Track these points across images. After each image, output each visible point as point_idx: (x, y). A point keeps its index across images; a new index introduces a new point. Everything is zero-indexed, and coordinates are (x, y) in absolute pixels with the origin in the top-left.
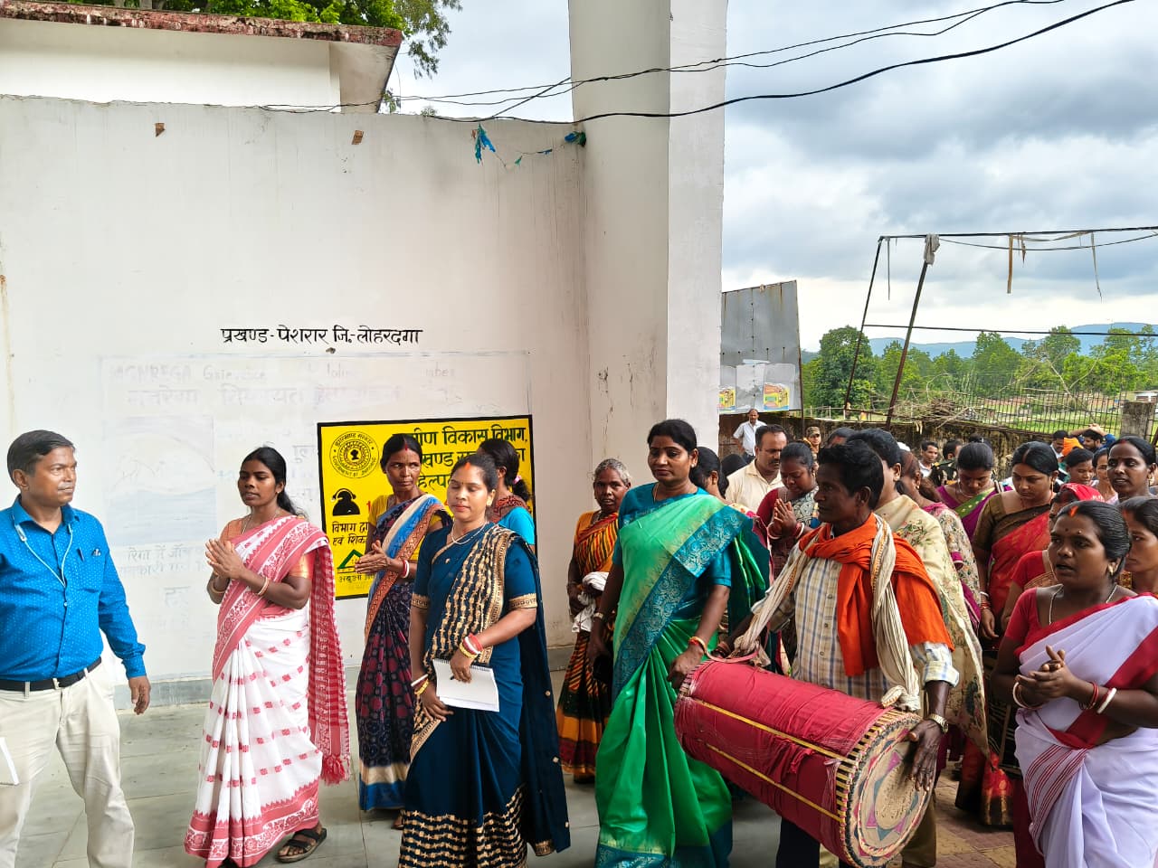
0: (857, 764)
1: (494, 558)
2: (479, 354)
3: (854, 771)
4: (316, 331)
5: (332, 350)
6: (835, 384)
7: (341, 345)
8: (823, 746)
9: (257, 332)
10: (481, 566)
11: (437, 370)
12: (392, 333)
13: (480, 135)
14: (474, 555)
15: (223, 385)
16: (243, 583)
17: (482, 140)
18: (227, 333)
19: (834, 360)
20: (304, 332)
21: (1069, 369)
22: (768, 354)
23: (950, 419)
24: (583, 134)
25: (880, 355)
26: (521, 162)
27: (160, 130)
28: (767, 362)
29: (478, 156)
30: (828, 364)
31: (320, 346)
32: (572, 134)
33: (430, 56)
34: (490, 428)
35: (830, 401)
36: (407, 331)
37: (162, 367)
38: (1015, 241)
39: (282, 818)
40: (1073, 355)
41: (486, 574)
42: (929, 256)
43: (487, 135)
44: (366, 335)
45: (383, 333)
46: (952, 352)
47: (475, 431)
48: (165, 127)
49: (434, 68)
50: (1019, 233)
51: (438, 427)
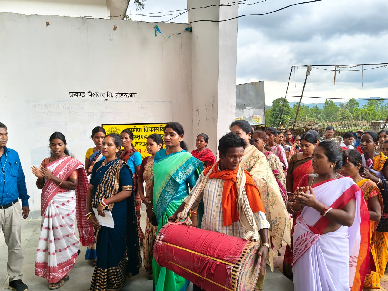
0: (240, 267)
1: (116, 171)
2: (156, 102)
3: (239, 270)
4: (101, 93)
5: (106, 100)
6: (277, 117)
7: (109, 98)
8: (225, 260)
9: (81, 94)
10: (111, 174)
11: (142, 107)
12: (126, 94)
13: (157, 27)
14: (109, 170)
15: (70, 111)
16: (52, 180)
17: (157, 29)
18: (71, 94)
19: (277, 109)
20: (97, 94)
21: (355, 112)
22: (255, 106)
23: (314, 128)
24: (191, 28)
25: (292, 107)
26: (170, 37)
27: (48, 24)
28: (254, 108)
29: (156, 34)
30: (275, 110)
31: (102, 99)
32: (187, 28)
33: (141, 3)
34: (159, 127)
35: (275, 123)
36: (132, 94)
37: (50, 105)
38: (337, 68)
39: (67, 267)
40: (356, 108)
41: (113, 177)
42: (308, 73)
43: (158, 27)
44: (118, 95)
45: (123, 94)
46: (316, 106)
47: (154, 128)
48: (50, 24)
49: (143, 7)
50: (338, 65)
51: (142, 126)
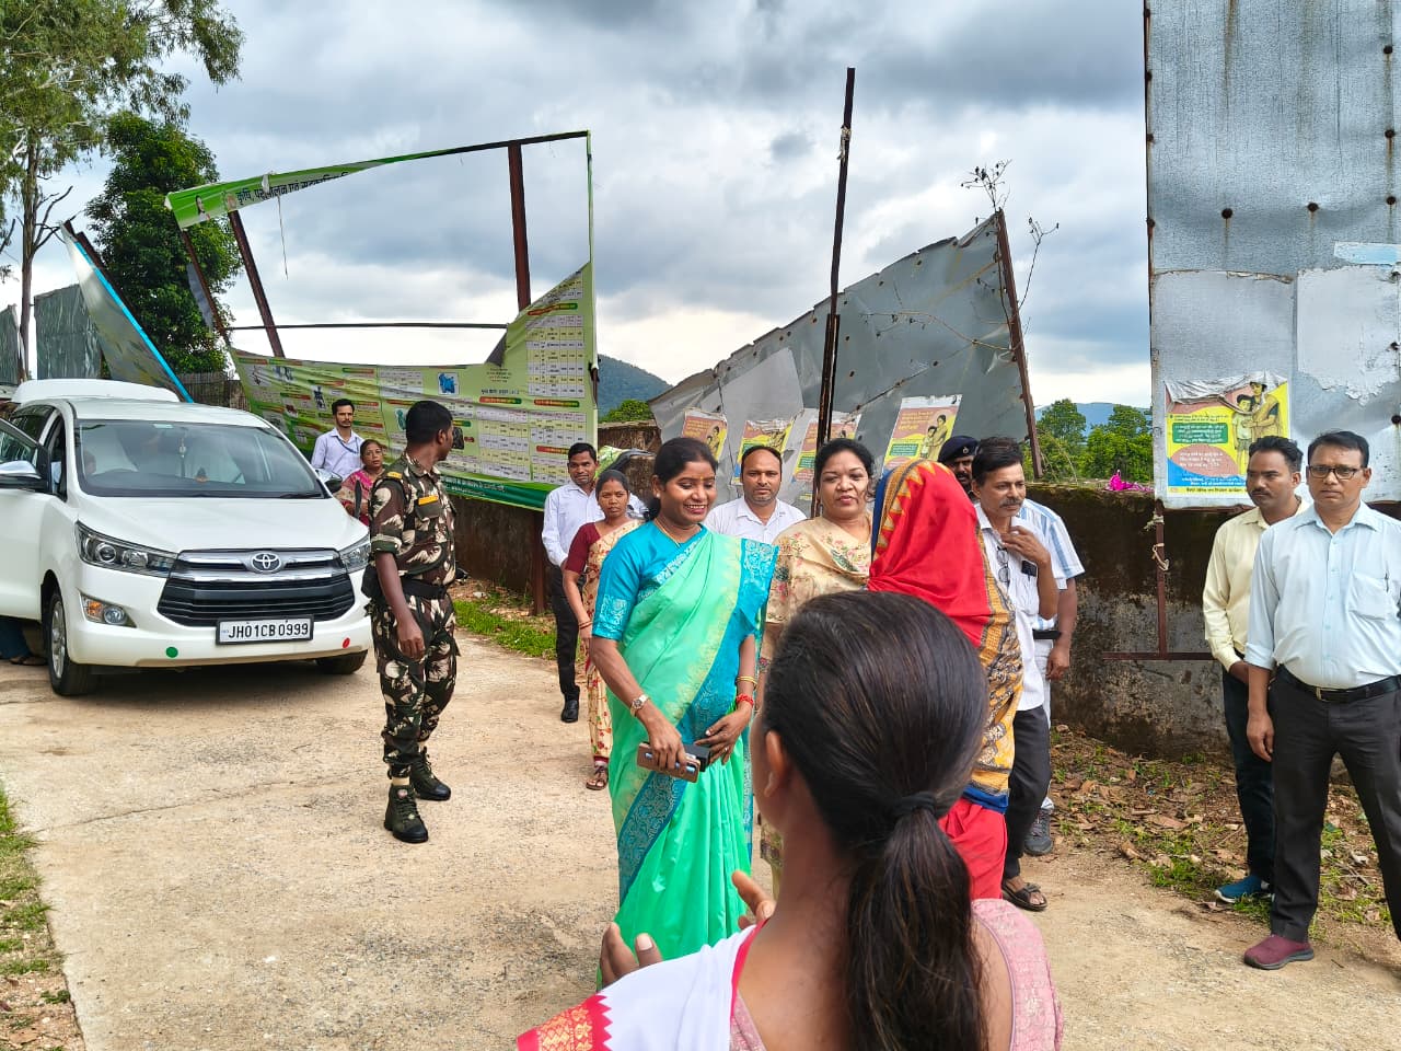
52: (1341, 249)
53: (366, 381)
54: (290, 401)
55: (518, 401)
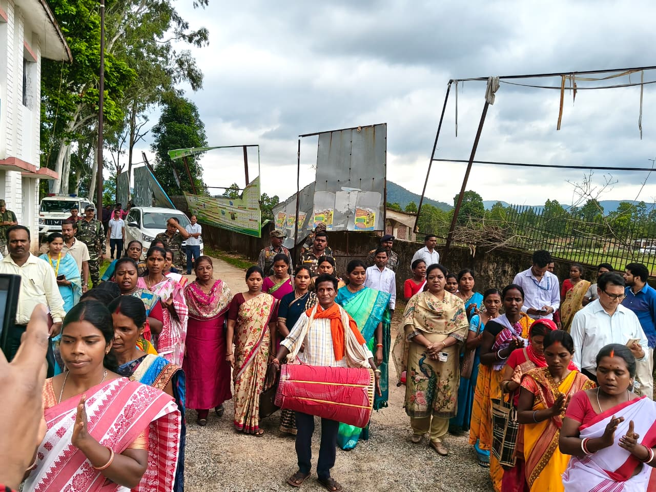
8: (359, 384)
22: (360, 184)
23: (499, 245)
28: (360, 190)
38: (567, 80)
42: (490, 97)
50: (571, 73)
52: (342, 188)
53: (214, 202)
54: (198, 206)
55: (245, 208)
